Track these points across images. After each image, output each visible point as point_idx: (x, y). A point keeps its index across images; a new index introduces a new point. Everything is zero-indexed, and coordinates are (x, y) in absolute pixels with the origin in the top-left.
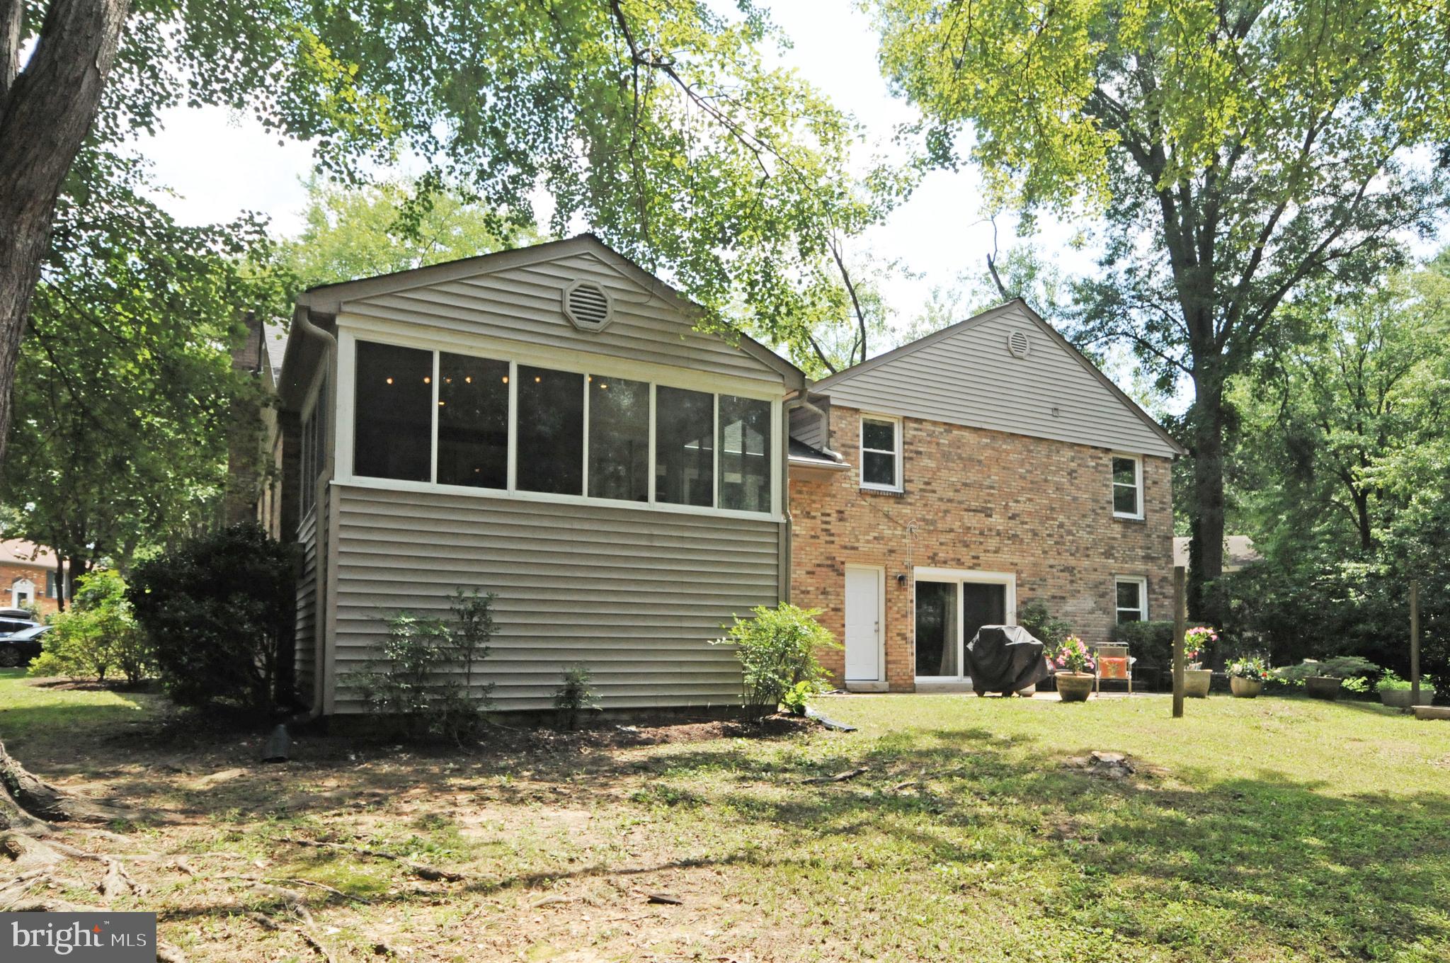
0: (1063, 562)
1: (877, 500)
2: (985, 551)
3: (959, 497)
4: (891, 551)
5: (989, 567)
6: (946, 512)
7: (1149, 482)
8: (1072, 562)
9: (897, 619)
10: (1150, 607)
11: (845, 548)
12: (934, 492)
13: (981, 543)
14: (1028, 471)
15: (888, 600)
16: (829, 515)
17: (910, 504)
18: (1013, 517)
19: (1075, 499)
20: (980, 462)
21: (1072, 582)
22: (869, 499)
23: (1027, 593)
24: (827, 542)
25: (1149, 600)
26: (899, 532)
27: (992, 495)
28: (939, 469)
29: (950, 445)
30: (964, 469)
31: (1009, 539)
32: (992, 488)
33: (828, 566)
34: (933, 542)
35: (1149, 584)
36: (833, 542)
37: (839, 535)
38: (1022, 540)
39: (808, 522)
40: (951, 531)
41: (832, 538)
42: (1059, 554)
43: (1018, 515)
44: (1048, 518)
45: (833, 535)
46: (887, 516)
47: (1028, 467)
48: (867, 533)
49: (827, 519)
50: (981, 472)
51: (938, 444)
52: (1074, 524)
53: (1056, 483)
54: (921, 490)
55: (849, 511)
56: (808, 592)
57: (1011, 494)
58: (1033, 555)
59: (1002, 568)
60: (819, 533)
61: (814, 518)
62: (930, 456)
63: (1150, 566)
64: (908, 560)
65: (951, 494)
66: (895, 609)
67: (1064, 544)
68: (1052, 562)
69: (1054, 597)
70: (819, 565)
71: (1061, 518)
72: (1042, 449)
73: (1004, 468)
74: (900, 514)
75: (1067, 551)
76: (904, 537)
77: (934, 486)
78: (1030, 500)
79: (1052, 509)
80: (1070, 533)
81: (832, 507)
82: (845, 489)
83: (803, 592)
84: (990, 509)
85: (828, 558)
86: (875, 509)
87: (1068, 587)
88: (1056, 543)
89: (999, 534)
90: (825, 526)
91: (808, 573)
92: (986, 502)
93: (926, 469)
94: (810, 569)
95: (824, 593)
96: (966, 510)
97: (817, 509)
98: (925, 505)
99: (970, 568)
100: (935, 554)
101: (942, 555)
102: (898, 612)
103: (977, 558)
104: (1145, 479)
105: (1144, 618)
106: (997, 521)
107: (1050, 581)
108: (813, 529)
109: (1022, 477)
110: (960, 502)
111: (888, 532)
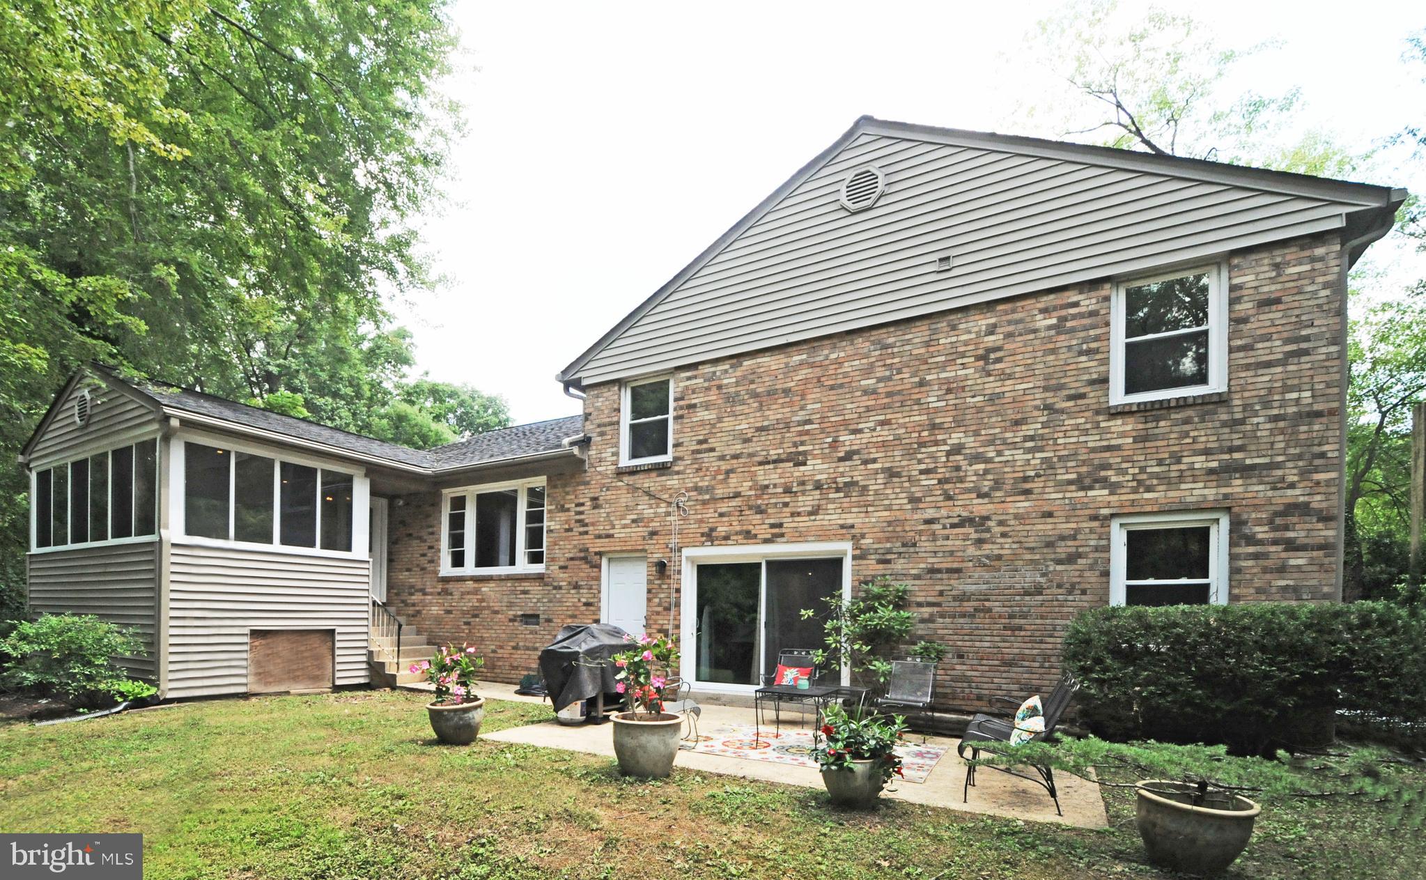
0: (958, 511)
1: (636, 477)
2: (793, 515)
3: (750, 448)
4: (653, 534)
5: (801, 536)
6: (728, 472)
7: (1245, 307)
8: (981, 507)
9: (658, 613)
10: (1234, 571)
11: (599, 537)
12: (713, 450)
13: (786, 505)
14: (880, 380)
15: (649, 591)
16: (582, 504)
17: (678, 473)
18: (848, 456)
19: (993, 398)
20: (787, 392)
21: (980, 542)
22: (626, 479)
23: (871, 566)
24: (581, 534)
25: (1233, 557)
26: (662, 509)
27: (807, 433)
28: (720, 419)
29: (737, 384)
30: (760, 409)
31: (838, 490)
32: (809, 422)
33: (581, 559)
34: (710, 514)
35: (1237, 525)
36: (586, 533)
37: (593, 524)
38: (865, 488)
39: (562, 516)
40: (737, 495)
41: (585, 529)
42: (949, 498)
43: (857, 452)
44: (922, 444)
45: (586, 525)
46: (648, 493)
47: (881, 372)
48: (622, 517)
49: (581, 509)
50: (791, 404)
51: (719, 387)
52: (991, 442)
53: (948, 381)
54: (694, 452)
55: (604, 495)
56: (560, 588)
57: (845, 423)
58: (889, 508)
59: (823, 536)
60: (573, 524)
61: (568, 510)
62: (707, 406)
63: (1237, 486)
64: (674, 541)
65: (738, 448)
66: (657, 600)
67: (961, 480)
68: (930, 513)
69: (933, 571)
70: (572, 559)
71: (956, 438)
72: (918, 334)
73: (832, 388)
74: (665, 489)
75: (969, 491)
76: (668, 514)
77: (713, 442)
78: (882, 423)
79: (934, 427)
80: (977, 458)
81: (585, 495)
82: (600, 473)
83: (555, 588)
84: (805, 453)
85: (581, 551)
86: (633, 489)
87: (972, 551)
88: (940, 482)
89: (818, 486)
90: (578, 517)
91: (561, 568)
92: (795, 445)
93: (702, 423)
94: (562, 564)
95: (577, 587)
96: (761, 464)
97: (571, 501)
98: (699, 470)
99: (766, 541)
100: (712, 530)
101: (722, 530)
102: (659, 605)
103: (780, 525)
104: (1232, 302)
105: (1219, 597)
106: (817, 468)
107: (925, 545)
108: (567, 522)
109: (866, 392)
110: (751, 455)
111: (649, 512)
